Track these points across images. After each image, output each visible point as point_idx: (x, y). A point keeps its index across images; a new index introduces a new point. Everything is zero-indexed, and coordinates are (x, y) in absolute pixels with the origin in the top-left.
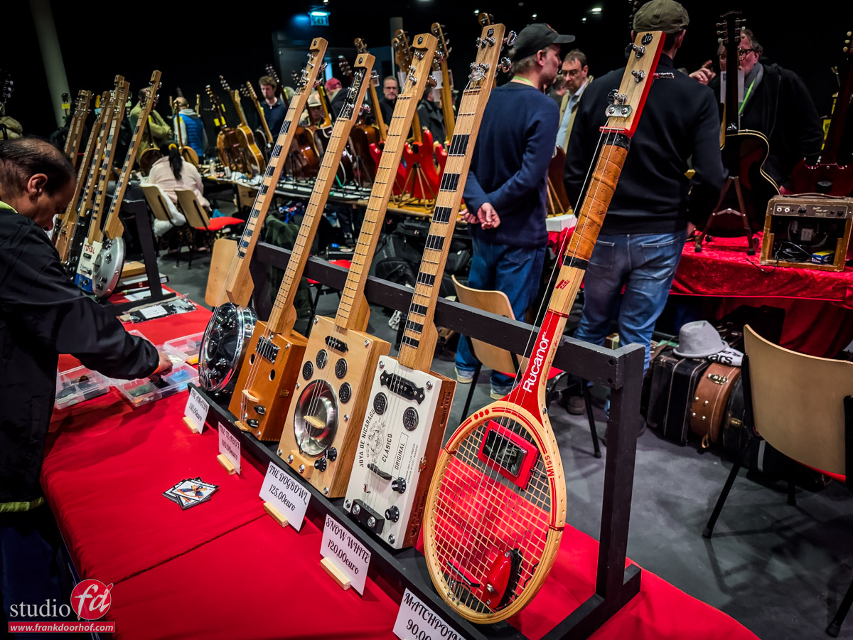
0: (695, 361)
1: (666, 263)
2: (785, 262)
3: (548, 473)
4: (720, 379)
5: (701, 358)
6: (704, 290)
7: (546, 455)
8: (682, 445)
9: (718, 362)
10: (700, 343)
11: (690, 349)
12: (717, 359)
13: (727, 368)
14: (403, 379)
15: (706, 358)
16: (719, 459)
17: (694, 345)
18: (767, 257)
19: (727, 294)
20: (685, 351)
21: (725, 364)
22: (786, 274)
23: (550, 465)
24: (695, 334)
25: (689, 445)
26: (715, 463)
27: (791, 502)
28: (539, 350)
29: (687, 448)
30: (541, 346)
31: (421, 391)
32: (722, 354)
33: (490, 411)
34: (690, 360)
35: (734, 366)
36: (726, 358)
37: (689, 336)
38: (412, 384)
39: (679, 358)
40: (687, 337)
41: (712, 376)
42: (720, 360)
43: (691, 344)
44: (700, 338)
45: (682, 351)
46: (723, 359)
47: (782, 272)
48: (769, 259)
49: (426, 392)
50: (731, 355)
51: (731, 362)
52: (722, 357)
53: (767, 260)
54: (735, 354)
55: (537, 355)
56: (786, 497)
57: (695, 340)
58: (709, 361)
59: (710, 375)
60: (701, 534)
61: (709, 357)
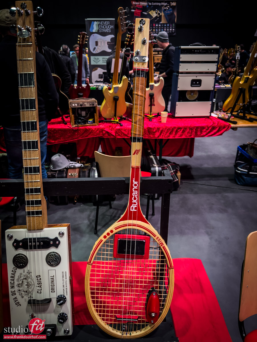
0: (62, 171)
1: (45, 134)
2: (80, 125)
3: (160, 245)
4: (74, 174)
5: (64, 169)
6: (54, 142)
7: (156, 237)
8: (67, 204)
9: (71, 168)
10: (62, 163)
11: (59, 166)
12: (70, 167)
13: (74, 170)
14: (38, 238)
15: (65, 168)
16: (81, 203)
17: (60, 165)
18: (74, 124)
19: (63, 141)
20: (57, 168)
21: (73, 168)
22: (83, 129)
23: (160, 241)
24: (59, 160)
25: (69, 203)
26: (82, 206)
27: (111, 208)
28: (133, 189)
29: (70, 205)
30: (134, 186)
31: (56, 239)
32: (70, 165)
33: (114, 230)
34: (60, 171)
35: (77, 168)
36: (73, 166)
37: (56, 161)
38: (47, 238)
39: (56, 171)
40: (56, 162)
41: (71, 174)
42: (71, 167)
43: (58, 164)
44: (61, 161)
45: (56, 168)
46: (72, 166)
47: (80, 129)
48: (75, 125)
49: (60, 239)
50: (74, 164)
51: (75, 167)
52: (71, 166)
53: (74, 125)
54: (75, 164)
55: (133, 191)
56: (109, 207)
57: (59, 162)
58: (67, 169)
59: (70, 174)
60: (94, 233)
61: (67, 167)
